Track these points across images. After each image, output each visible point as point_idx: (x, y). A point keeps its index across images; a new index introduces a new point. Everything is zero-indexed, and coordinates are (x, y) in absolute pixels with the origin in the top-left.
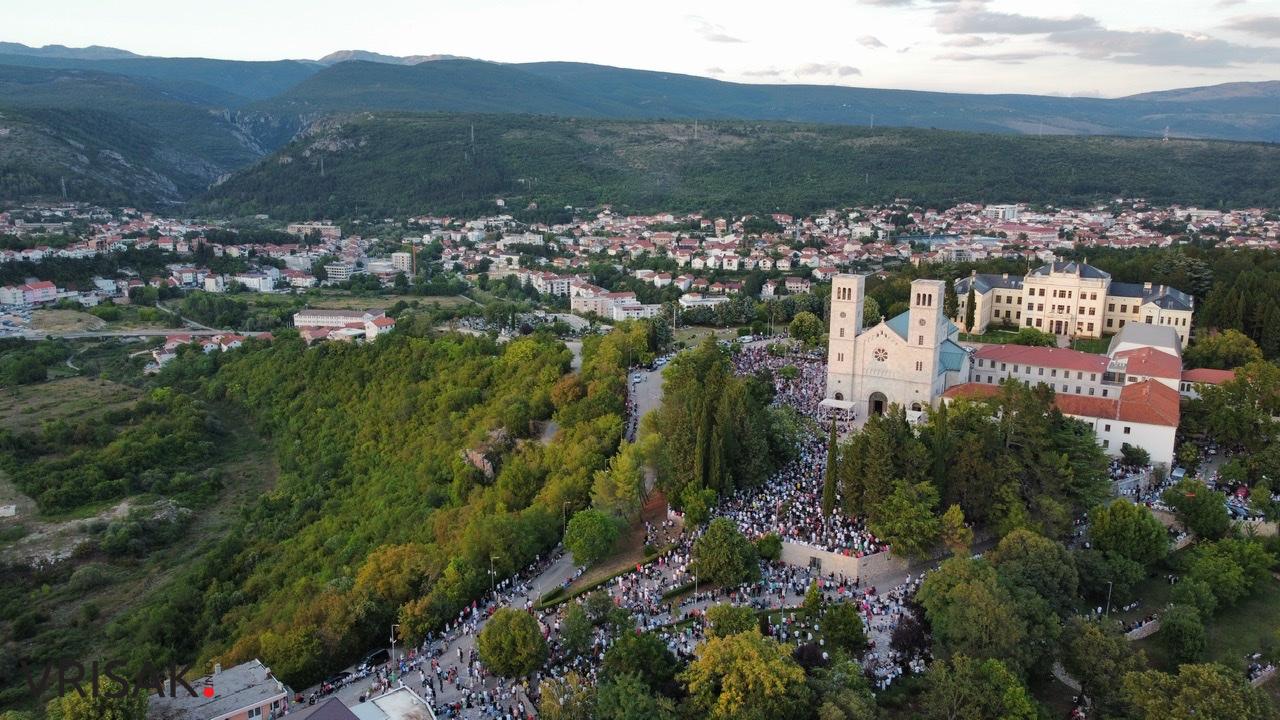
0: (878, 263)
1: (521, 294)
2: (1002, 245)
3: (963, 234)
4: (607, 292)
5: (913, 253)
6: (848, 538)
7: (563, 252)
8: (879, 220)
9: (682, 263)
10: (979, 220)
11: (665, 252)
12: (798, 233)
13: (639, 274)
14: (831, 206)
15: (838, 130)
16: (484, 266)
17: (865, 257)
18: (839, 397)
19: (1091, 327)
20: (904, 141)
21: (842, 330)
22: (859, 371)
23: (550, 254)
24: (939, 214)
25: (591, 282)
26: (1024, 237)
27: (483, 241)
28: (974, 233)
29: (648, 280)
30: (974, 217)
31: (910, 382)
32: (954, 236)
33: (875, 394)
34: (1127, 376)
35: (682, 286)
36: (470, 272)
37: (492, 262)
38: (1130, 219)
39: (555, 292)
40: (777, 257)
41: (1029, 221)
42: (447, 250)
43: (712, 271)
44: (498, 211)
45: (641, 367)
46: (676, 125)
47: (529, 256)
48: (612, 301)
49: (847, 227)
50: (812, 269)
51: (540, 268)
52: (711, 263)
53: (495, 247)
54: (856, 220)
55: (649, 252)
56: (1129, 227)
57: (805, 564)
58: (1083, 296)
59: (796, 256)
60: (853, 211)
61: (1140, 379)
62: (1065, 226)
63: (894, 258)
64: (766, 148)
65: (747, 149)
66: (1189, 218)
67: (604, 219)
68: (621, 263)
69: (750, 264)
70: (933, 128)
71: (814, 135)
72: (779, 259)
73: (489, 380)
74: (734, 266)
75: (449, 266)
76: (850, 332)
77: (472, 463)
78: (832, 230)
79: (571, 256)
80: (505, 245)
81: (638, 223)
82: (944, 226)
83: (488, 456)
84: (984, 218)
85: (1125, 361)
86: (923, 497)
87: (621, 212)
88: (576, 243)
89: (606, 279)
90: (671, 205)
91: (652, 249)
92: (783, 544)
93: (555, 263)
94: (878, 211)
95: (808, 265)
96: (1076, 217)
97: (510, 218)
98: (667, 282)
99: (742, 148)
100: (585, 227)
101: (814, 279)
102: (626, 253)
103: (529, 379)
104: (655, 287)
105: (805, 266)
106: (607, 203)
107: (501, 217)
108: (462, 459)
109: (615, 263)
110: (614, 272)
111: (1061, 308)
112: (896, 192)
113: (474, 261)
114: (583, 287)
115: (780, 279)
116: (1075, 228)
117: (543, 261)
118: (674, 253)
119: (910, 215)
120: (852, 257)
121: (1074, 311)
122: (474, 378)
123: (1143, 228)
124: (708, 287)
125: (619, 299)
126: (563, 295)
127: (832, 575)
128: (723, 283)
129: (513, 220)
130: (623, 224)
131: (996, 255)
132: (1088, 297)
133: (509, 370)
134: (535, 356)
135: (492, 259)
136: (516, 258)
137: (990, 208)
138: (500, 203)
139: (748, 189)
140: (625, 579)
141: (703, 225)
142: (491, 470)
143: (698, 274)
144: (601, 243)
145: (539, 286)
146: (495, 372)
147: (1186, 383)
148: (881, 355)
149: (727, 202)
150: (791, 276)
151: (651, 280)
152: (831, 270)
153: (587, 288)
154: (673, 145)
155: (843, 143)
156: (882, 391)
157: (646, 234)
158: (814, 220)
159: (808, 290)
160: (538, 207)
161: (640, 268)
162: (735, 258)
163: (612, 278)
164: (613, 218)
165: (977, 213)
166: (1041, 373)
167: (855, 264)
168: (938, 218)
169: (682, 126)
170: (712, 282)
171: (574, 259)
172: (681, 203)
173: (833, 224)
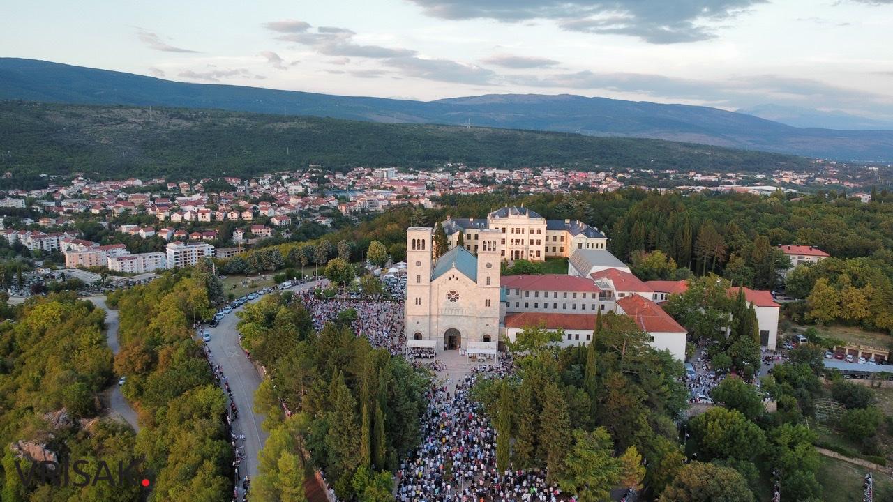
0: (317, 211)
1: (11, 252)
2: (396, 195)
3: (365, 189)
4: (98, 245)
5: (339, 204)
7: (47, 213)
8: (305, 180)
10: (372, 179)
11: (145, 210)
12: (248, 192)
13: (124, 229)
14: (266, 171)
15: (261, 117)
17: (307, 207)
18: (418, 336)
19: (538, 253)
20: (310, 125)
21: (418, 277)
22: (435, 312)
23: (35, 215)
24: (344, 176)
25: (79, 237)
26: (406, 189)
28: (373, 188)
29: (133, 233)
30: (368, 177)
31: (481, 318)
32: (360, 190)
33: (449, 331)
34: (616, 293)
35: (165, 236)
38: (462, 176)
39: (45, 248)
40: (241, 210)
41: (404, 179)
43: (189, 223)
45: (202, 323)
46: (134, 110)
47: (13, 218)
48: (104, 253)
49: (283, 186)
50: (270, 218)
51: (26, 228)
52: (187, 216)
54: (289, 181)
55: (131, 210)
56: (464, 181)
58: (532, 232)
59: (255, 208)
60: (284, 174)
61: (627, 294)
62: (427, 182)
63: (327, 207)
64: (209, 129)
65: (195, 129)
66: (495, 175)
67: (78, 184)
68: (105, 220)
69: (220, 217)
70: (328, 117)
71: (245, 120)
72: (243, 211)
73: (11, 345)
74: (208, 218)
76: (425, 277)
78: (273, 189)
79: (56, 216)
81: (111, 187)
82: (351, 183)
83: (51, 446)
84: (375, 177)
86: (601, 443)
87: (93, 178)
88: (59, 206)
89: (93, 234)
90: (137, 172)
91: (132, 207)
93: (41, 223)
94: (302, 174)
95: (266, 214)
96: (430, 175)
98: (152, 233)
99: (190, 129)
100: (63, 191)
101: (273, 226)
102: (109, 212)
104: (141, 238)
105: (264, 215)
106: (79, 171)
108: (15, 454)
109: (99, 220)
110: (100, 228)
111: (517, 241)
112: (309, 160)
114: (74, 242)
115: (246, 227)
116: (433, 183)
117: (28, 222)
118: (154, 210)
119: (326, 177)
120: (298, 208)
121: (527, 242)
123: (472, 182)
124: (187, 235)
125: (111, 251)
126: (53, 250)
128: (201, 232)
130: (98, 188)
131: (395, 203)
132: (536, 232)
133: (35, 334)
134: (63, 319)
137: (378, 171)
139: (200, 159)
141: (169, 187)
142: (55, 460)
143: (178, 226)
144: (83, 204)
145: (29, 243)
146: (18, 336)
148: (453, 296)
149: (184, 169)
150: (255, 224)
151: (137, 233)
152: (284, 218)
153: (77, 243)
154: (132, 126)
155: (267, 126)
156: (456, 327)
157: (122, 195)
158: (257, 181)
159: (269, 234)
160: (13, 175)
161: (125, 223)
162: (207, 212)
163: (99, 233)
164: (88, 183)
165: (369, 174)
166: (556, 296)
167: (300, 212)
168: (344, 178)
169: (139, 111)
170: (190, 232)
171: (59, 218)
172: (145, 170)
173: (272, 184)
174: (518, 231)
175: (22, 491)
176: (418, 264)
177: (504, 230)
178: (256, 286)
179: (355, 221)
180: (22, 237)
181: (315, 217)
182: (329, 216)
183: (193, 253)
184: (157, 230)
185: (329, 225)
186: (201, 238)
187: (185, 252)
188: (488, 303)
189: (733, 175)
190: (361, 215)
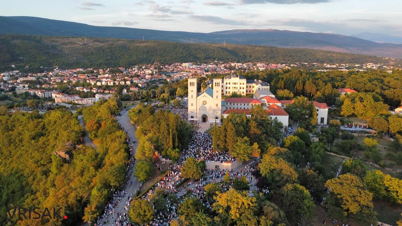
0: (157, 81)
1: (32, 98)
2: (191, 74)
4: (67, 95)
5: (167, 78)
7: (45, 82)
8: (152, 68)
9: (93, 84)
10: (181, 68)
11: (86, 81)
12: (128, 73)
13: (77, 88)
14: (135, 64)
15: (133, 41)
16: (13, 89)
17: (153, 79)
18: (192, 117)
19: (243, 93)
20: (155, 44)
21: (192, 96)
22: (198, 108)
23: (40, 84)
24: (169, 66)
25: (60, 92)
26: (196, 72)
27: (10, 80)
28: (182, 71)
29: (81, 90)
30: (180, 67)
31: (214, 110)
32: (176, 72)
33: (203, 115)
34: (267, 104)
35: (95, 91)
36: (7, 91)
37: (16, 87)
38: (221, 66)
39: (46, 96)
40: (125, 81)
41: (195, 67)
43: (104, 86)
44: (13, 69)
45: (116, 115)
46: (78, 39)
47: (32, 85)
48: (70, 98)
49: (143, 71)
50: (138, 84)
51: (37, 89)
52: (104, 83)
53: (16, 82)
54: (146, 68)
55: (80, 81)
56: (221, 68)
57: (214, 168)
58: (241, 84)
59: (131, 80)
60: (143, 66)
61: (271, 104)
62: (205, 69)
63: (162, 79)
64: (111, 46)
66: (235, 65)
67: (56, 71)
68: (69, 85)
70: (162, 41)
71: (126, 42)
72: (127, 81)
74: (112, 84)
76: (195, 96)
78: (139, 72)
80: (21, 81)
81: (70, 72)
82: (172, 69)
83: (67, 153)
84: (182, 67)
87: (62, 68)
88: (50, 79)
89: (65, 91)
90: (81, 66)
92: (206, 163)
93: (43, 86)
94: (151, 66)
95: (136, 82)
96: (207, 66)
97: (18, 71)
98: (89, 90)
99: (103, 47)
100: (51, 73)
101: (139, 87)
102: (71, 82)
104: (85, 92)
106: (57, 65)
107: (14, 71)
108: (55, 155)
109: (67, 85)
110: (68, 88)
111: (235, 87)
112: (154, 60)
113: (8, 87)
114: (57, 94)
115: (128, 87)
116: (208, 69)
117: (38, 86)
118: (89, 81)
119: (161, 67)
120: (149, 79)
121: (238, 88)
122: (36, 127)
123: (225, 68)
124: (104, 91)
125: (73, 97)
126: (49, 97)
127: (224, 170)
128: (109, 90)
129: (20, 72)
130: (65, 72)
132: (242, 84)
133: (53, 123)
134: (62, 117)
135: (16, 86)
136: (27, 85)
137: (184, 64)
138: (13, 66)
139: (107, 60)
141: (95, 72)
142: (69, 157)
143: (100, 87)
144: (60, 79)
145: (40, 95)
146: (46, 124)
147: (283, 105)
148: (205, 103)
149: (100, 64)
150: (131, 86)
151: (83, 90)
152: (144, 84)
153: (59, 94)
154: (78, 46)
155: (136, 45)
156: (206, 114)
157: (75, 75)
158: (132, 69)
159: (137, 90)
160: (29, 67)
161: (78, 86)
162: (112, 81)
163: (68, 90)
164: (60, 70)
165: (180, 65)
166: (244, 105)
167: (150, 81)
168: (169, 67)
169: (81, 39)
170: (105, 90)
171: (50, 84)
172: (84, 65)
173: (138, 70)
174: (235, 84)
175: (59, 167)
176: (192, 91)
177: (229, 83)
178: (134, 104)
180: (36, 92)
181: (157, 83)
182: (163, 83)
183: (107, 98)
187: (103, 98)
188: (217, 105)
190: (176, 82)
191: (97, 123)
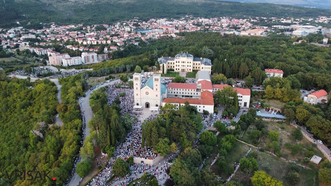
0: (133, 39)
1: (32, 55)
2: (163, 32)
3: (153, 29)
4: (59, 53)
5: (142, 36)
6: (149, 154)
7: (43, 40)
8: (131, 25)
9: (80, 43)
11: (74, 39)
12: (111, 30)
13: (68, 47)
14: (118, 21)
16: (17, 46)
17: (130, 38)
18: (138, 104)
19: (190, 70)
21: (137, 88)
22: (142, 98)
23: (38, 41)
24: (146, 23)
25: (53, 50)
26: (167, 29)
27: (15, 37)
28: (155, 28)
29: (71, 49)
30: (155, 23)
31: (155, 99)
34: (202, 90)
35: (81, 50)
36: (13, 48)
37: (20, 45)
38: (190, 22)
39: (43, 54)
40: (107, 39)
41: (168, 24)
42: (3, 41)
43: (89, 45)
44: (18, 26)
45: (81, 96)
47: (32, 42)
48: (61, 56)
49: (123, 28)
50: (117, 43)
51: (36, 46)
52: (89, 42)
53: (20, 39)
54: (125, 25)
55: (70, 39)
57: (140, 162)
58: (188, 63)
59: (112, 39)
60: (124, 22)
61: (204, 90)
62: (176, 25)
63: (137, 38)
64: (98, 4)
65: (93, 4)
67: (53, 27)
68: (61, 43)
73: (31, 96)
74: (95, 43)
75: (5, 47)
76: (139, 88)
77: (36, 134)
78: (120, 29)
79: (46, 41)
80: (23, 39)
81: (64, 28)
82: (148, 26)
83: (41, 132)
85: (200, 84)
86: (166, 142)
87: (58, 25)
88: (46, 37)
89: (59, 50)
90: (73, 22)
91: (70, 38)
92: (134, 159)
93: (41, 44)
94: (131, 22)
96: (178, 22)
97: (22, 28)
98: (77, 49)
99: (91, 4)
100: (48, 31)
101: (117, 46)
102: (63, 40)
103: (45, 98)
104: (73, 51)
105: (115, 42)
106: (53, 22)
107: (19, 27)
109: (60, 43)
110: (60, 46)
111: (183, 66)
112: (134, 15)
113: (13, 45)
114: (52, 52)
115: (108, 46)
116: (178, 25)
117: (37, 44)
118: (77, 40)
119: (139, 23)
120: (127, 38)
121: (186, 66)
122: (26, 96)
123: (193, 25)
124: (89, 50)
125: (63, 55)
126: (45, 54)
127: (147, 165)
128: (93, 48)
130: (59, 29)
131: (162, 35)
134: (45, 89)
135: (20, 44)
136: (27, 43)
137: (158, 21)
138: (18, 23)
139: (95, 16)
140: (95, 178)
141: (84, 29)
142: (42, 135)
143: (85, 46)
144: (54, 36)
145: (37, 52)
146: (33, 93)
147: (213, 88)
148: (147, 93)
149: (89, 20)
150: (111, 45)
151: (72, 48)
152: (122, 43)
153: (53, 52)
154: (70, 3)
155: (119, 2)
156: (148, 102)
157: (67, 32)
158: (114, 26)
159: (116, 49)
160: (31, 24)
161: (68, 45)
162: (95, 40)
163: (60, 48)
164: (56, 27)
165: (155, 22)
167: (128, 40)
168: (146, 24)
170: (90, 48)
171: (46, 42)
172: (76, 21)
173: (120, 27)
176: (137, 84)
177: (179, 62)
178: (99, 81)
179: (147, 43)
180: (35, 50)
182: (138, 41)
183: (90, 56)
184: (79, 47)
185: (138, 45)
186: (93, 50)
187: (88, 56)
188: (157, 96)
189: (298, 20)
190: (149, 40)
191: (64, 106)
